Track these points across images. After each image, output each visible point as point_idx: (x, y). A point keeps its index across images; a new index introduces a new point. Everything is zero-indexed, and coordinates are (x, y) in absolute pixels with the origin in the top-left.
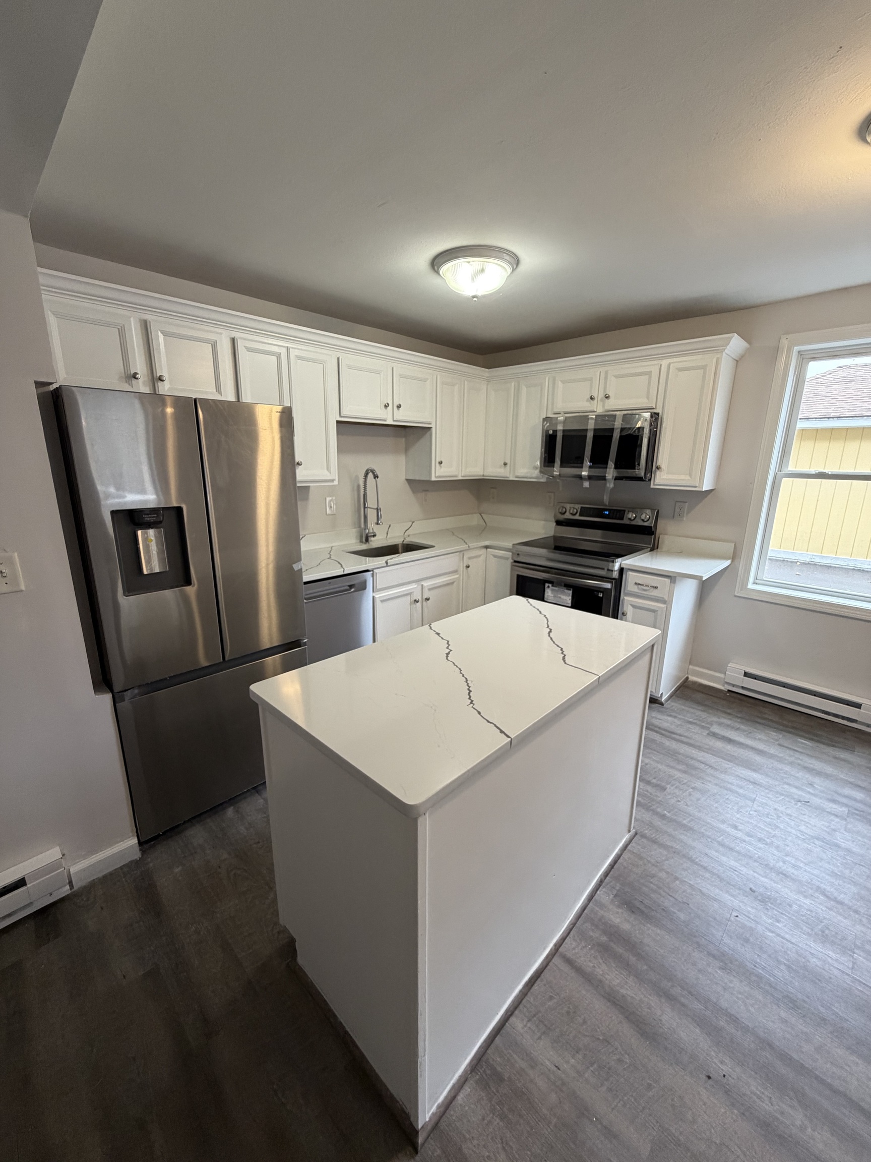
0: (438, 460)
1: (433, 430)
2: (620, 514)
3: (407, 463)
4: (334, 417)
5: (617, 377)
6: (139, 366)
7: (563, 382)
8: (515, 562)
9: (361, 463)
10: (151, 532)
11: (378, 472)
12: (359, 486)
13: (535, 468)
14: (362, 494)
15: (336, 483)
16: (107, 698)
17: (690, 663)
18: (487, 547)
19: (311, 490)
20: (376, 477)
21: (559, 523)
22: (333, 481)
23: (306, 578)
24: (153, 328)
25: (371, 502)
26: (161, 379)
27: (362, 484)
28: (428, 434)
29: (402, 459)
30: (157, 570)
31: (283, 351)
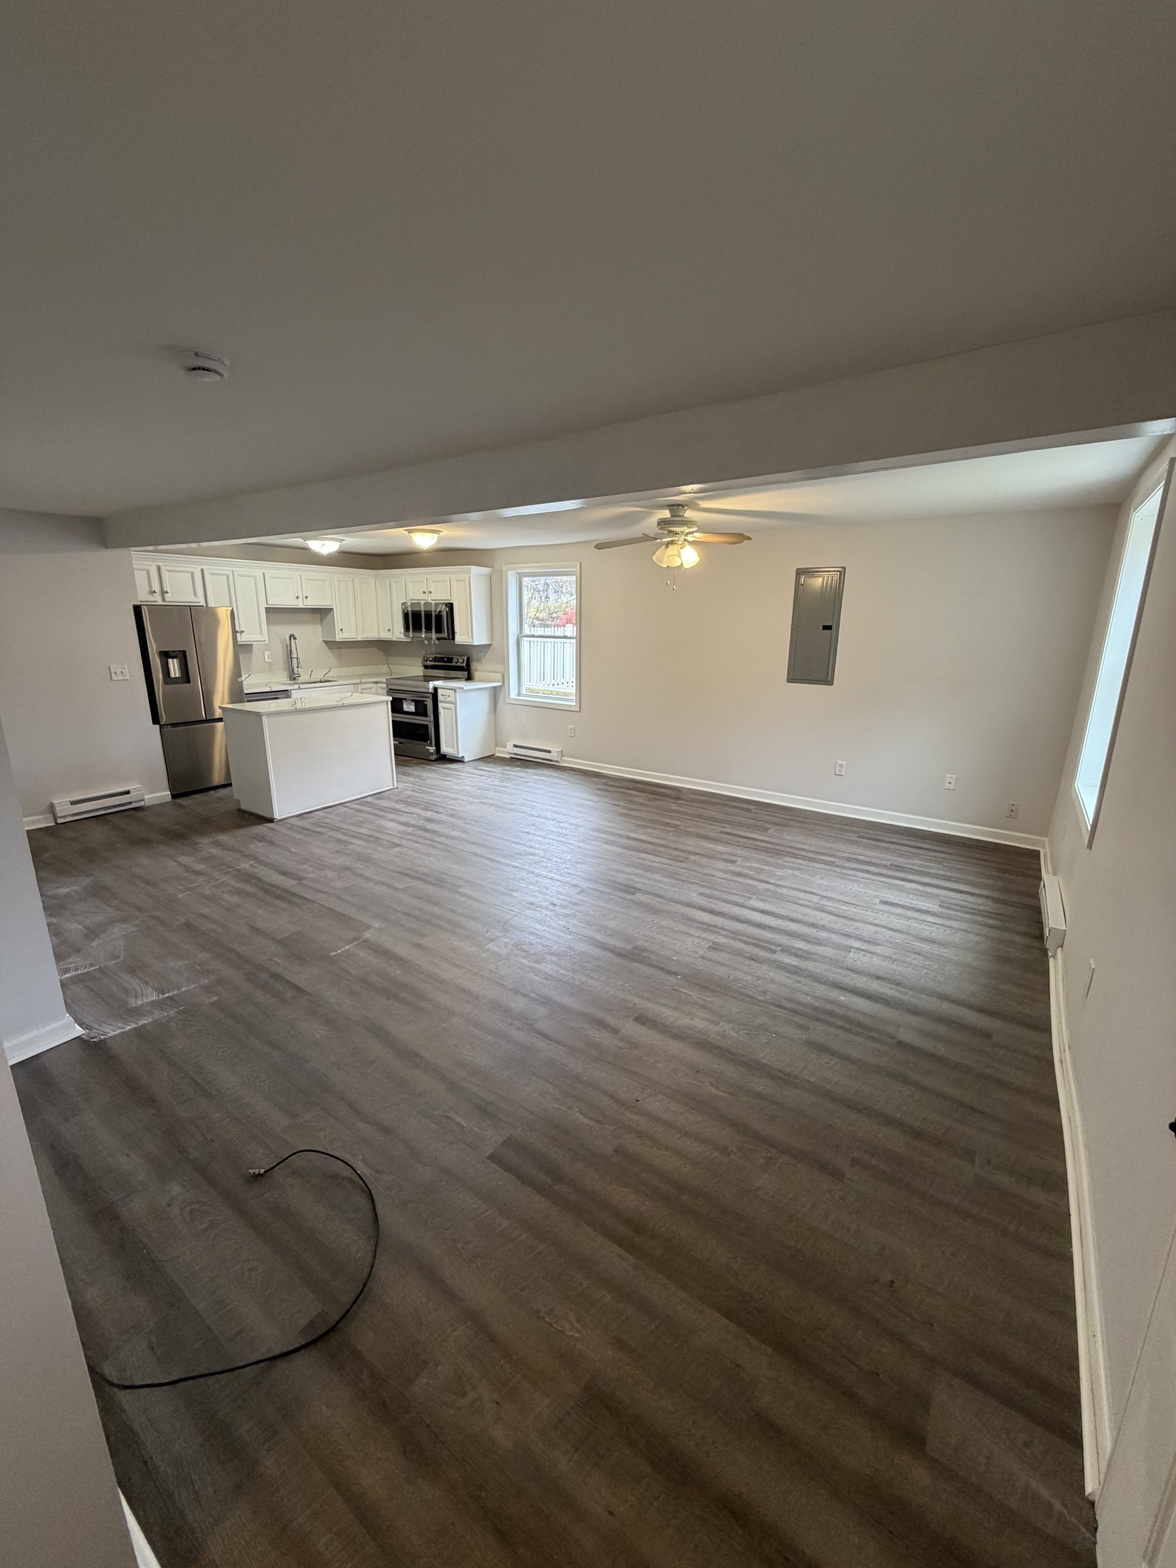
0: (340, 628)
1: (335, 609)
2: (450, 660)
3: (322, 629)
4: (263, 606)
5: (434, 581)
6: (156, 587)
7: (412, 582)
8: (390, 689)
9: (285, 631)
10: (175, 660)
11: (296, 636)
12: (287, 645)
13: (401, 633)
14: (289, 649)
15: (267, 642)
16: (157, 727)
17: (496, 746)
18: (377, 683)
19: (254, 646)
20: (295, 639)
21: (426, 667)
22: (265, 641)
23: (246, 692)
24: (163, 569)
25: (294, 655)
26: (167, 592)
27: (288, 643)
28: (332, 613)
29: (319, 628)
30: (178, 676)
31: (230, 573)
